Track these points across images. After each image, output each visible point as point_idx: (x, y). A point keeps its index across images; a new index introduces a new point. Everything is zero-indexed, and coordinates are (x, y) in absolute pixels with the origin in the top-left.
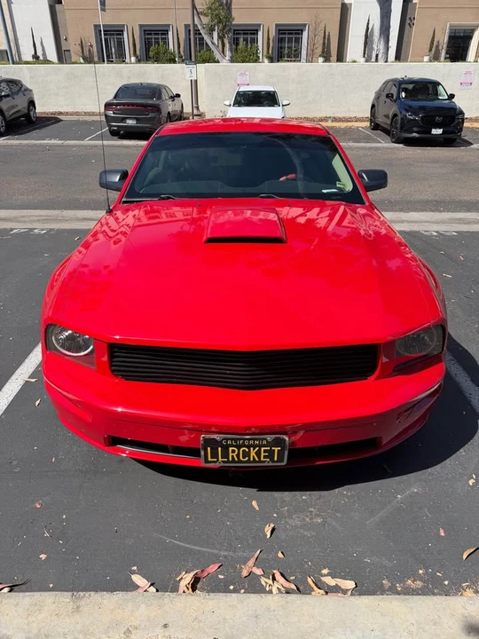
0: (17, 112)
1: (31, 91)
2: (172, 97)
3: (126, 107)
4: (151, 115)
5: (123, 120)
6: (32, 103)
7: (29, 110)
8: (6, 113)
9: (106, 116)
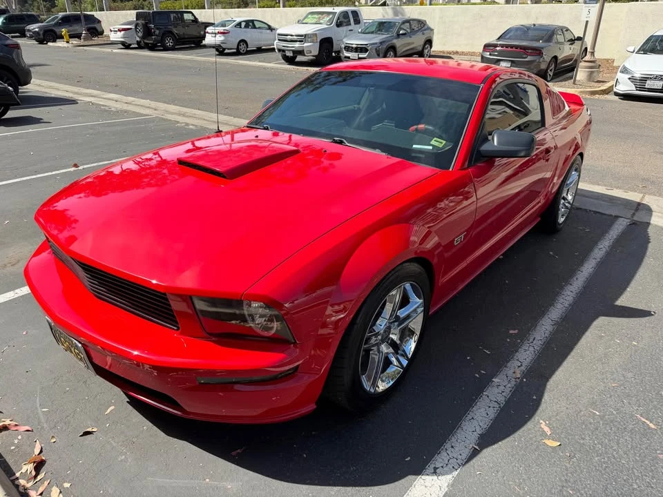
0: (412, 49)
1: (432, 30)
2: (571, 40)
3: (509, 49)
4: (529, 58)
5: (498, 61)
6: (429, 42)
7: (424, 48)
8: (398, 50)
9: (482, 57)
